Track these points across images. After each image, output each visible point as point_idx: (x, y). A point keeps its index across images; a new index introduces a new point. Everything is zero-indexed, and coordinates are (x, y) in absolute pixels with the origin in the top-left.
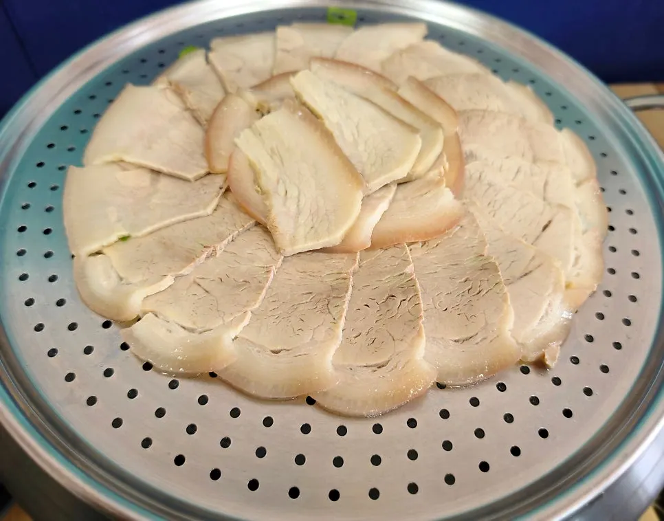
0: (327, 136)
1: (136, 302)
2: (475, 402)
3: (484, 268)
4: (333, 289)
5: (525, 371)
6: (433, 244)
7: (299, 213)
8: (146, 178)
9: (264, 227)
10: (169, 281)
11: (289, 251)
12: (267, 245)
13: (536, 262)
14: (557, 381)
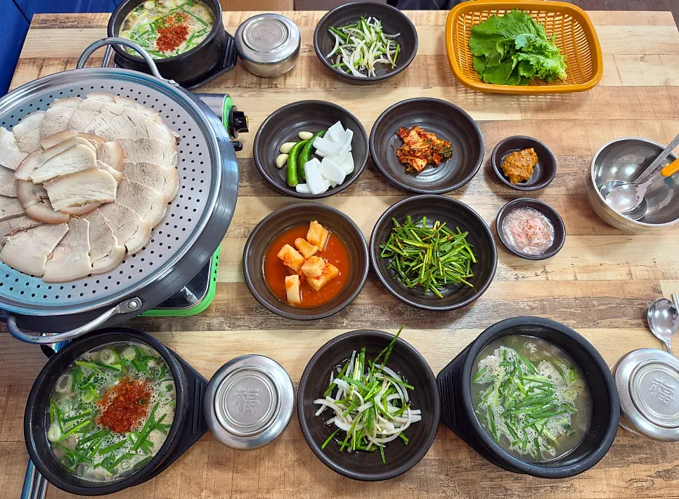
0: (67, 176)
1: (119, 247)
2: (184, 160)
3: (141, 142)
4: (134, 187)
5: (178, 144)
6: (126, 155)
7: (101, 192)
8: (60, 248)
9: (104, 204)
10: (115, 237)
11: (115, 198)
12: (109, 205)
13: (144, 127)
14: (184, 137)
